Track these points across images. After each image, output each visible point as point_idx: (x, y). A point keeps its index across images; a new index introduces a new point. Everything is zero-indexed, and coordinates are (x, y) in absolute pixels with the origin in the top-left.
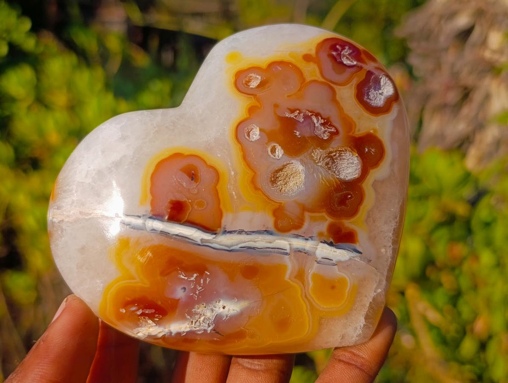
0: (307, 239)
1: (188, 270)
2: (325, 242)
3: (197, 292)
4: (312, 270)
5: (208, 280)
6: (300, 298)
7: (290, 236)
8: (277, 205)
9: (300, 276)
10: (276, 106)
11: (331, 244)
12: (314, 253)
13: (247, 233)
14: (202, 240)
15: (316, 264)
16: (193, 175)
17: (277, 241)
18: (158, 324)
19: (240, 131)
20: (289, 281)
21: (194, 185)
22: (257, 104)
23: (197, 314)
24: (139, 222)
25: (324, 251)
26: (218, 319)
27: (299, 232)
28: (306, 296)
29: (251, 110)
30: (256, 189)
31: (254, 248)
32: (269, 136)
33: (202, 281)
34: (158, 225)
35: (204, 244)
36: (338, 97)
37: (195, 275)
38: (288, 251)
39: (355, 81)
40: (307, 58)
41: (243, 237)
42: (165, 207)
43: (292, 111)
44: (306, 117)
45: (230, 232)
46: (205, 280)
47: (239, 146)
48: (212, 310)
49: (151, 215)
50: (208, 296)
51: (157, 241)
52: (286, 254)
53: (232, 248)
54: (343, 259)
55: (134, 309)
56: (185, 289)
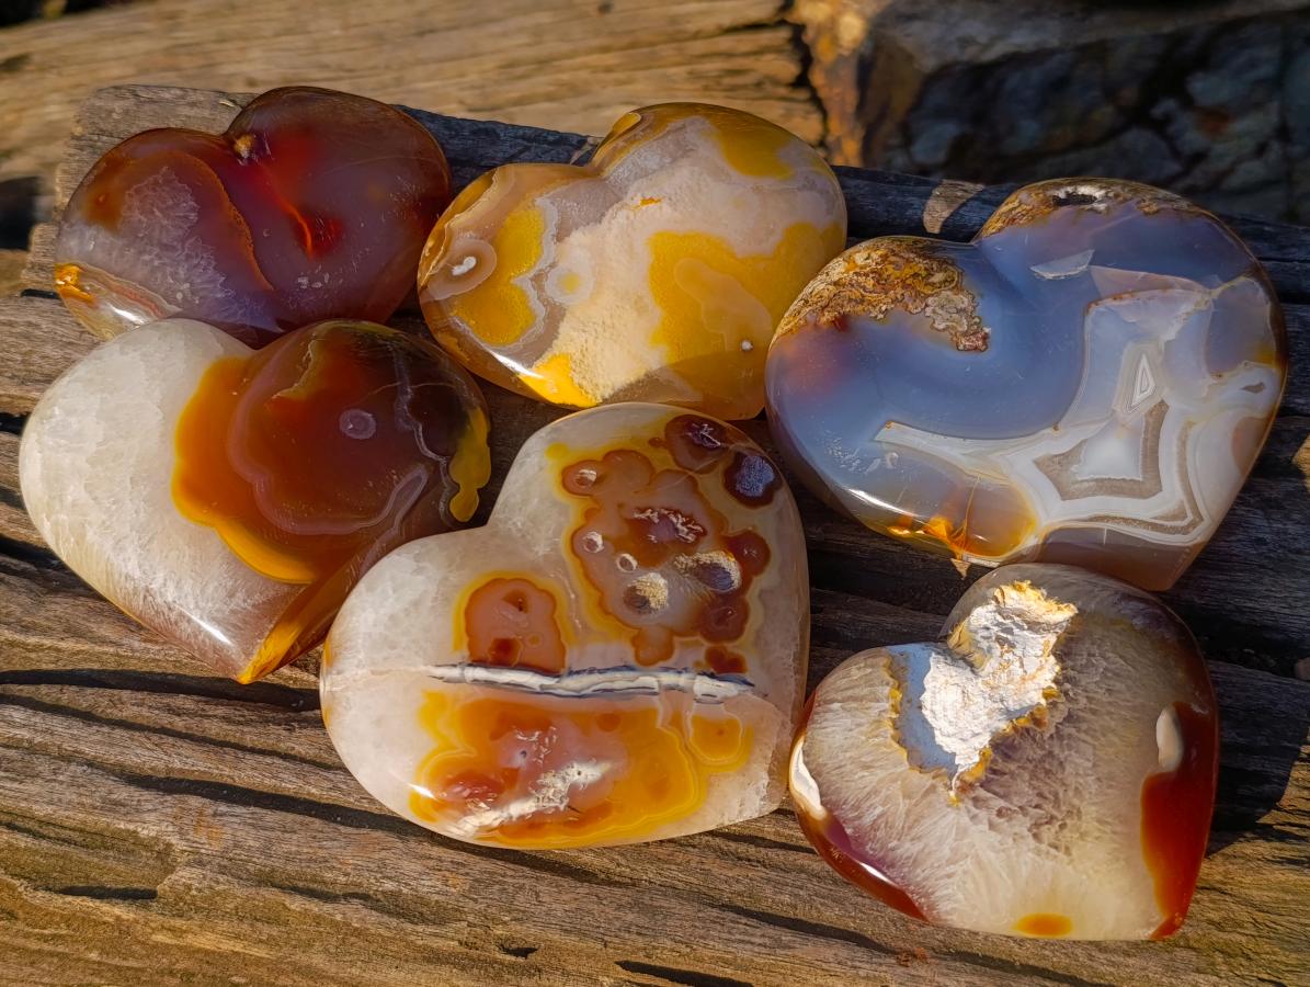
0: (680, 673)
1: (526, 727)
2: (704, 674)
3: (542, 756)
4: (691, 712)
5: (555, 737)
6: (679, 751)
7: (657, 671)
8: (636, 632)
9: (676, 721)
10: (620, 506)
11: (712, 676)
12: (691, 690)
13: (601, 672)
14: (541, 686)
15: (695, 704)
16: (519, 603)
17: (641, 678)
18: (493, 806)
19: (577, 541)
20: (662, 729)
21: (522, 616)
22: (596, 506)
23: (544, 786)
24: (455, 673)
25: (703, 685)
26: (573, 791)
27: (669, 663)
28: (687, 748)
29: (588, 514)
30: (607, 613)
31: (612, 690)
32: (616, 544)
33: (547, 740)
34: (480, 673)
35: (544, 691)
36: (701, 489)
37: (537, 733)
38: (656, 690)
39: (721, 467)
40: (654, 443)
41: (595, 678)
42: (485, 649)
43: (643, 511)
44: (661, 517)
45: (578, 673)
46: (551, 739)
47: (578, 561)
48: (564, 779)
49: (470, 662)
50: (555, 762)
51: (481, 694)
52: (655, 694)
53: (583, 693)
54: (730, 694)
55: (458, 789)
56: (524, 753)
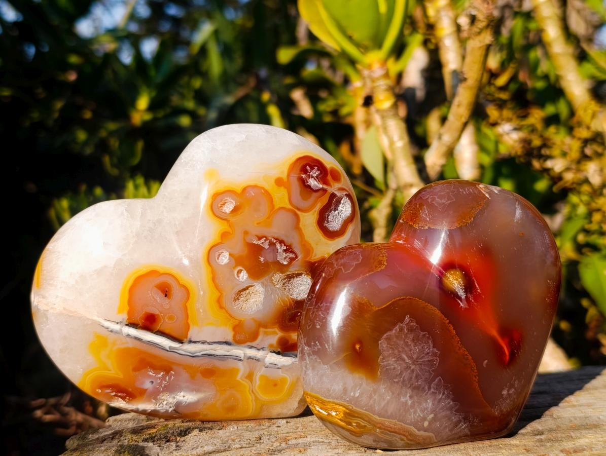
0: (259, 350)
1: (156, 369)
2: (274, 352)
3: (163, 385)
4: (260, 373)
5: (173, 377)
6: (248, 393)
7: (245, 347)
8: (237, 322)
9: (250, 376)
10: (246, 233)
11: (278, 353)
12: (264, 360)
13: (209, 343)
14: (170, 347)
15: (264, 368)
16: (166, 291)
17: (234, 350)
18: (128, 402)
19: (212, 252)
20: (240, 380)
21: (167, 300)
22: (231, 232)
23: (161, 400)
24: (117, 327)
25: (273, 358)
26: (178, 404)
27: (253, 344)
28: (252, 391)
29: (224, 235)
30: (221, 307)
31: (214, 355)
32: (237, 261)
33: (167, 378)
34: (133, 332)
35: (171, 350)
36: (301, 226)
37: (162, 373)
38: (242, 358)
39: (319, 207)
40: (279, 182)
41: (206, 346)
42: (139, 318)
43: (260, 238)
44: (272, 244)
45: (195, 342)
46: (170, 378)
47: (210, 269)
48: (174, 398)
49: (127, 323)
50: (170, 389)
51: (131, 344)
52: (241, 360)
53: (194, 355)
54: (286, 364)
55: (108, 391)
56: (152, 382)
